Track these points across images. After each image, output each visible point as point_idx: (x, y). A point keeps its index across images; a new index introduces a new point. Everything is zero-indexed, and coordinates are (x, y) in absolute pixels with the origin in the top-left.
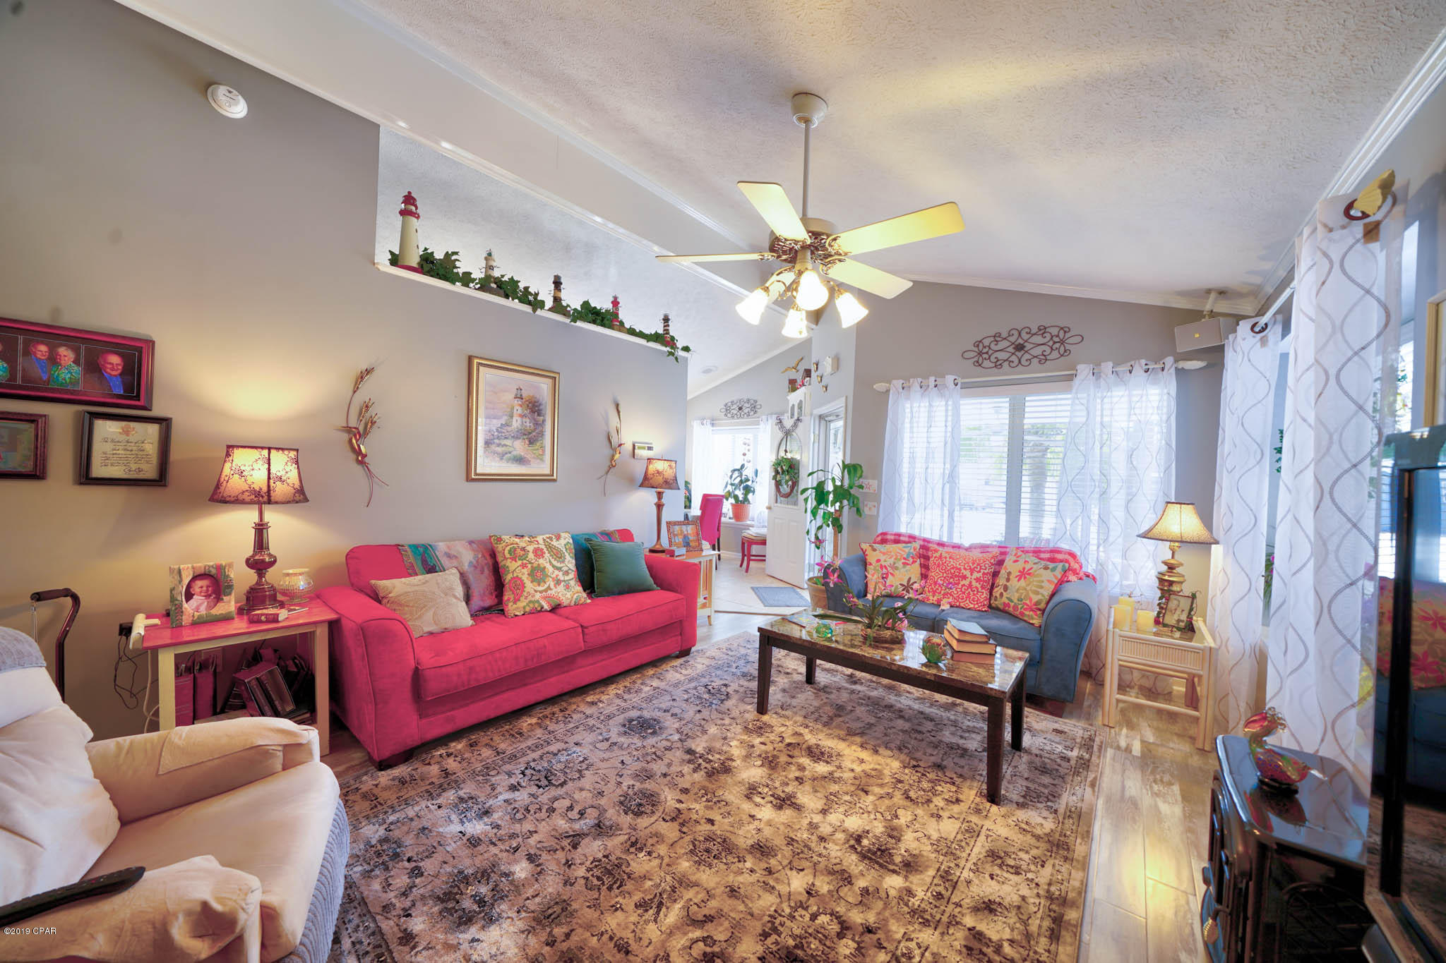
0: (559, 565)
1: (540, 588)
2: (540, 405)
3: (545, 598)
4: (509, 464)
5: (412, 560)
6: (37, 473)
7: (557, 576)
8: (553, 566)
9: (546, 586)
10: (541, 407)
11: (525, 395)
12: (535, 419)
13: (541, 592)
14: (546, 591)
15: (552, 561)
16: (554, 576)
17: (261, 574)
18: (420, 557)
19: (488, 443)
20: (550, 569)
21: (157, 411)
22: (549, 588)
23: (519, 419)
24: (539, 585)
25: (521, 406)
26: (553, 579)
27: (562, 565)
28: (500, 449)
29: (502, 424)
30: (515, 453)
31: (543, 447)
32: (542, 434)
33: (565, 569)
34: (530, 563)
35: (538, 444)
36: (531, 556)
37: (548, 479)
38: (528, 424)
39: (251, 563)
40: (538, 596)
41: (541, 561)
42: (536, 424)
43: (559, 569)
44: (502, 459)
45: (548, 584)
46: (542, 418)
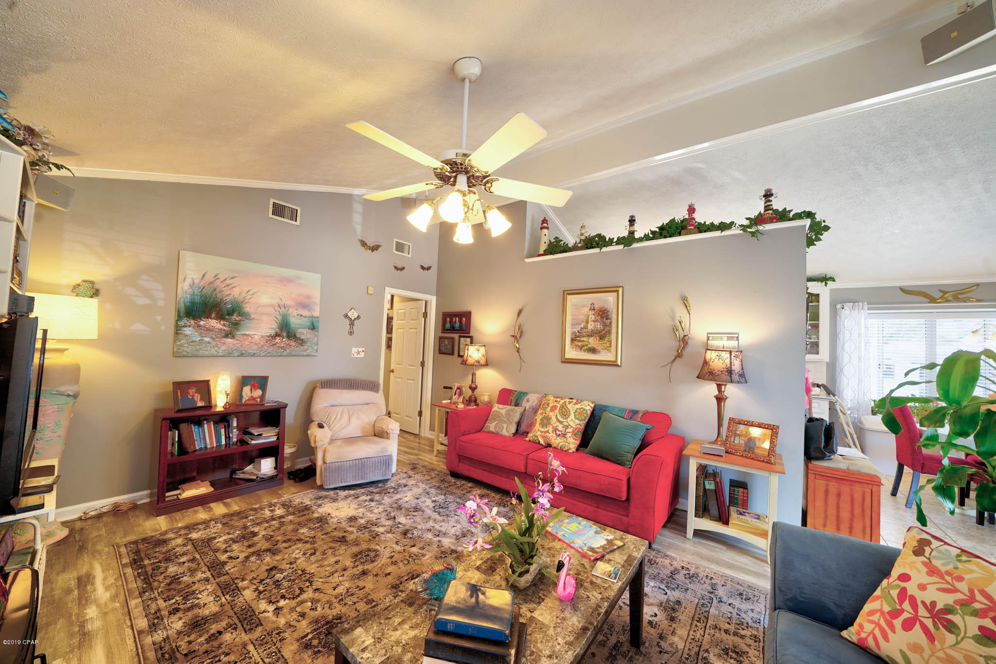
0: (561, 419)
1: (542, 430)
2: (608, 312)
3: (543, 437)
4: (586, 353)
5: (513, 398)
6: (453, 354)
7: (557, 426)
8: (557, 419)
9: (546, 430)
10: (609, 313)
11: (596, 307)
12: (603, 322)
13: (542, 432)
14: (545, 432)
15: (558, 416)
16: (555, 425)
17: (473, 392)
18: (516, 398)
19: (573, 340)
20: (554, 420)
21: (471, 334)
22: (548, 431)
23: (593, 323)
24: (542, 427)
25: (594, 315)
26: (553, 427)
27: (564, 420)
28: (580, 344)
29: (581, 328)
30: (590, 346)
31: (610, 342)
32: (609, 332)
33: (565, 424)
34: (546, 413)
35: (606, 339)
36: (549, 409)
37: (613, 364)
38: (599, 326)
39: (471, 388)
40: (539, 433)
41: (551, 414)
42: (605, 325)
43: (561, 422)
44: (581, 350)
45: (548, 428)
46: (609, 321)
